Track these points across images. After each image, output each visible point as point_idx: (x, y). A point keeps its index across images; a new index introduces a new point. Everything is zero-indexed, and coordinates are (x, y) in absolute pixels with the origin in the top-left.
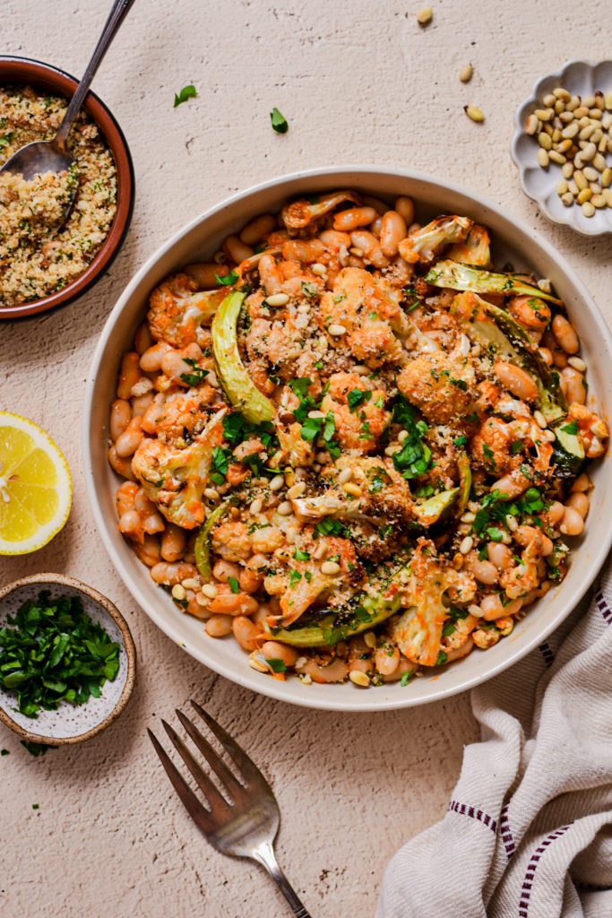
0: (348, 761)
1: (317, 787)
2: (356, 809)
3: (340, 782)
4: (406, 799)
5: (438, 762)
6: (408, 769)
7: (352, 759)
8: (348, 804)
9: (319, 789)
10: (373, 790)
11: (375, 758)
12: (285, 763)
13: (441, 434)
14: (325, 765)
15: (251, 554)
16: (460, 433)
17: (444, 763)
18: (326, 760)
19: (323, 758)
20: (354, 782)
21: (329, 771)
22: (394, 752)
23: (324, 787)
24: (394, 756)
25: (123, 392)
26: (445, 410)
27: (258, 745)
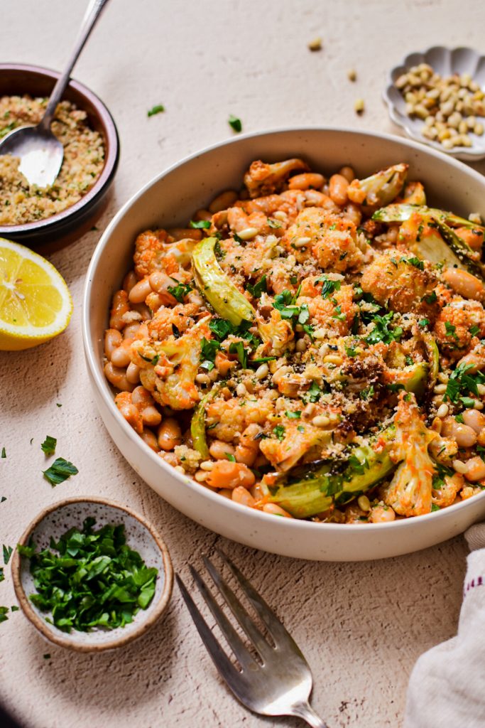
0: (354, 601)
1: (326, 626)
2: (368, 643)
3: (348, 619)
4: (416, 632)
5: (441, 597)
6: (413, 605)
7: (358, 599)
8: (359, 640)
9: (328, 627)
10: (382, 625)
11: (380, 597)
12: (293, 606)
13: (406, 318)
14: (332, 605)
15: (244, 425)
16: (422, 317)
17: (447, 597)
18: (332, 600)
19: (330, 600)
20: (362, 619)
21: (337, 610)
22: (397, 590)
23: (333, 625)
24: (398, 594)
25: (115, 321)
26: (406, 293)
27: (265, 591)
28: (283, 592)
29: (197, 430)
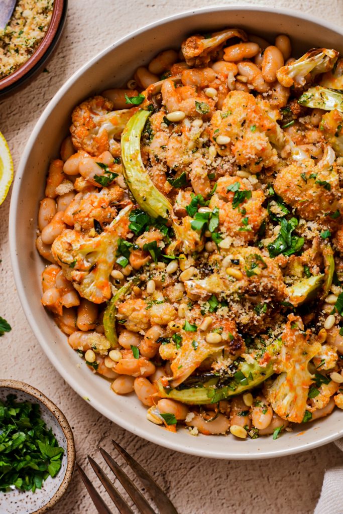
0: (232, 472)
1: (205, 493)
2: (237, 512)
3: (224, 489)
4: (279, 505)
5: (306, 475)
6: (281, 481)
7: (235, 470)
8: (230, 508)
9: (207, 494)
10: (252, 496)
11: (254, 470)
12: (179, 472)
13: (309, 229)
14: (212, 474)
15: (149, 325)
16: (325, 228)
17: (311, 476)
18: (213, 470)
19: (211, 469)
20: (236, 489)
21: (216, 479)
22: (270, 466)
23: (211, 492)
24: (270, 468)
25: (50, 191)
26: (312, 208)
27: (158, 456)
28: (173, 458)
29: (108, 324)
